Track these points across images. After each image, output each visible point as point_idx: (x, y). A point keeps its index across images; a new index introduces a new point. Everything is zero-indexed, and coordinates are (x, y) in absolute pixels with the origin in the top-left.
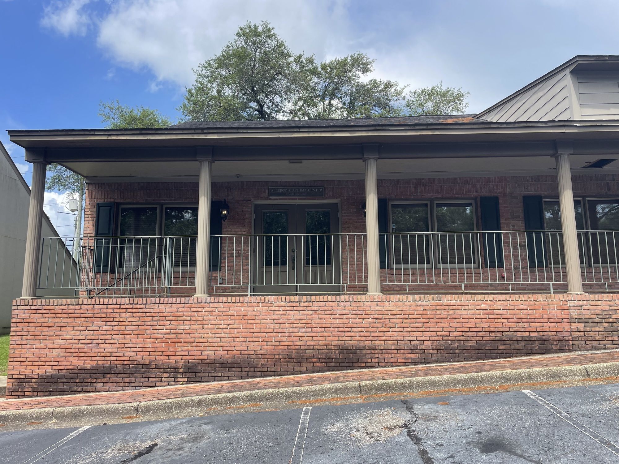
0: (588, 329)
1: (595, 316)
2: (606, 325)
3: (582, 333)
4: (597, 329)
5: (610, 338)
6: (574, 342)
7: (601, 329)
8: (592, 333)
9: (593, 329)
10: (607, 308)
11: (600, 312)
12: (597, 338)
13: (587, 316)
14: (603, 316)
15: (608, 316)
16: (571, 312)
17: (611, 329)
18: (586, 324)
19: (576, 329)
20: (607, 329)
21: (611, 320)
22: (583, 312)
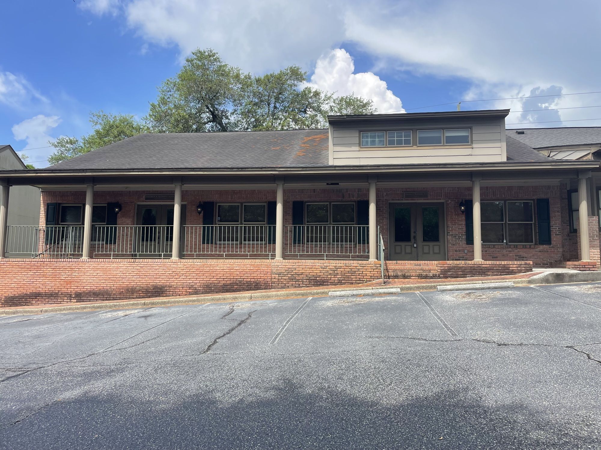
0: (280, 278)
1: (284, 271)
2: (289, 276)
3: (277, 280)
4: (285, 278)
5: (291, 283)
6: (272, 285)
7: (287, 278)
8: (282, 280)
9: (283, 278)
10: (291, 267)
11: (287, 269)
12: (284, 282)
13: (280, 271)
14: (288, 271)
15: (291, 271)
16: (273, 269)
17: (292, 278)
18: (280, 275)
19: (274, 278)
20: (290, 278)
21: (292, 273)
22: (278, 269)
